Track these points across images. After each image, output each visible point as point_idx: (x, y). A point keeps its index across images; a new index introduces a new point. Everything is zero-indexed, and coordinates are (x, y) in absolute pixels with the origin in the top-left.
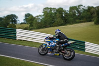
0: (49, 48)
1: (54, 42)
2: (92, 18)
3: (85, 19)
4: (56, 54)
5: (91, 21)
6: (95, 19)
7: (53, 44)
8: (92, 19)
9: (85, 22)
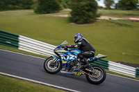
0: (64, 62)
1: (73, 54)
2: (31, 4)
3: (21, 5)
4: (75, 73)
5: (29, 8)
6: (36, 6)
7: (72, 57)
8: (32, 6)
9: (20, 9)
